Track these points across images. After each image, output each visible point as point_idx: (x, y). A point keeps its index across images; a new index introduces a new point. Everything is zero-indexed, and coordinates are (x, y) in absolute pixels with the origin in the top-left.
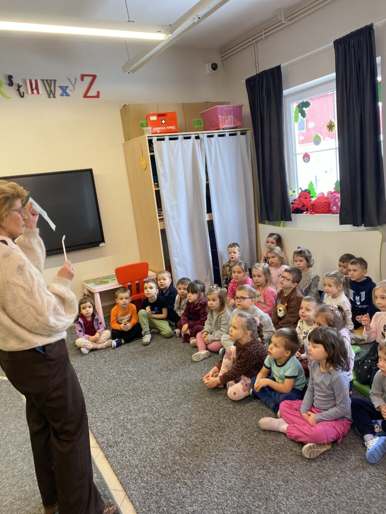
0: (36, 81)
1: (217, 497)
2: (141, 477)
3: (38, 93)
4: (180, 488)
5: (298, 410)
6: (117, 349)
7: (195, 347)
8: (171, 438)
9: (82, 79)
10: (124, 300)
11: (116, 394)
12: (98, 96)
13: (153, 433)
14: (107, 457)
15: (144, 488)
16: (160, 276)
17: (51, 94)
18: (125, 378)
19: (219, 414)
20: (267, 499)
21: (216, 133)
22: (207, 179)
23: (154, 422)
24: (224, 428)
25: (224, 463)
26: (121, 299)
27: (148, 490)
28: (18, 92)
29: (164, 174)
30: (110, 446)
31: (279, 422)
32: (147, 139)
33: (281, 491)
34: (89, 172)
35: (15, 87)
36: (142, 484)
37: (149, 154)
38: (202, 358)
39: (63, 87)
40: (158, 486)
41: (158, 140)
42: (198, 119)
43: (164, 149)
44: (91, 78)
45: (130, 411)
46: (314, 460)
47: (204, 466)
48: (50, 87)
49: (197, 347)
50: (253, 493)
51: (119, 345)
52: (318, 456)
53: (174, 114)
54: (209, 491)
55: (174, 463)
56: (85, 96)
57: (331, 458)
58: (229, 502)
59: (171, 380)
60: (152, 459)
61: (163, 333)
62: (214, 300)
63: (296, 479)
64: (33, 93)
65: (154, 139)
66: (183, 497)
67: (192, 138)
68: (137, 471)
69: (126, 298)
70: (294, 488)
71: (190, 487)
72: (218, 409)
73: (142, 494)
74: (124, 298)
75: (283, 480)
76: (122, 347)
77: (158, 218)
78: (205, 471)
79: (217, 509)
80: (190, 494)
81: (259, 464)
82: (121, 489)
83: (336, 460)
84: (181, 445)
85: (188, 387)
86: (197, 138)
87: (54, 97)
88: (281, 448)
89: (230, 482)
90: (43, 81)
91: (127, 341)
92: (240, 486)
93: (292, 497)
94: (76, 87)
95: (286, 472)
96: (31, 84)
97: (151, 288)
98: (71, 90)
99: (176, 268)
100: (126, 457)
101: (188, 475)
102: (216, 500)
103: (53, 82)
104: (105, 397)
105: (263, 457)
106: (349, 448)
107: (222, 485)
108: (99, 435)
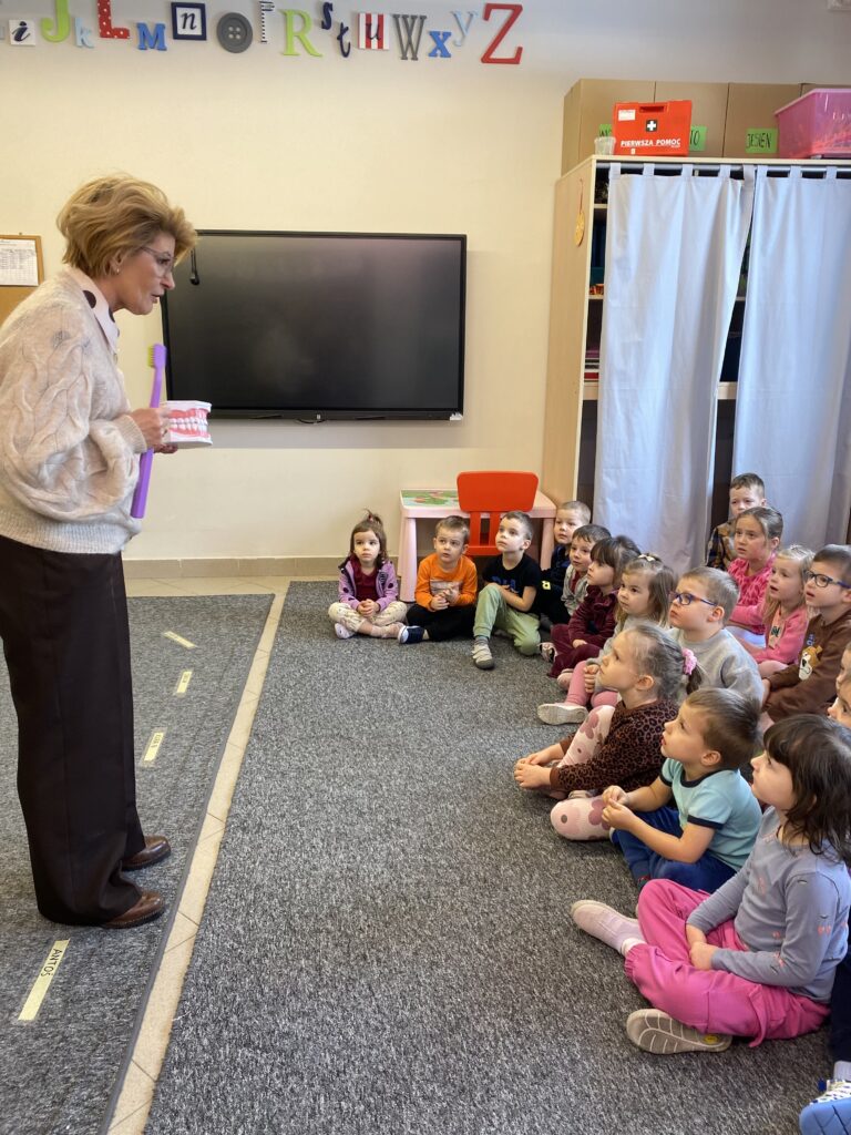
0: (381, 18)
1: (357, 1029)
2: (248, 914)
3: (380, 46)
4: (301, 970)
5: (682, 914)
6: (408, 646)
7: (564, 692)
8: (369, 859)
9: (487, 17)
10: (448, 545)
11: (336, 732)
12: (516, 60)
13: (340, 835)
14: (223, 845)
15: (236, 936)
16: (563, 513)
17: (409, 50)
18: (377, 706)
19: (509, 853)
20: (463, 1090)
21: (796, 166)
22: (742, 291)
23: (361, 814)
24: (495, 886)
25: (433, 963)
26: (443, 541)
27: (239, 943)
28: (338, 42)
29: (624, 259)
30: (244, 829)
31: (624, 925)
32: (594, 166)
33: (512, 1091)
34: (459, 242)
35: (335, 30)
36: (239, 928)
37: (592, 206)
38: (564, 720)
39: (438, 33)
40: (264, 946)
41: (624, 171)
42: (761, 131)
43: (633, 198)
44: (507, 14)
45: (335, 775)
46: (655, 1058)
47: (387, 949)
48: (409, 33)
49: (567, 692)
50: (443, 1061)
51: (414, 639)
52: (673, 1055)
53: (687, 105)
54: (353, 1007)
55: (331, 916)
56: (487, 59)
57: (705, 1076)
58: (374, 1052)
59: (462, 744)
60: (298, 887)
61: (517, 642)
62: (635, 590)
63: (572, 1081)
64: (368, 45)
65: (615, 169)
66: (293, 993)
67: (720, 174)
68: (251, 897)
69: (453, 543)
70: (548, 1100)
71: (322, 980)
72: (514, 842)
73: (223, 948)
74: (450, 542)
75: (536, 1067)
76: (418, 646)
77: (583, 371)
78: (379, 960)
79: (338, 1053)
80: (311, 993)
81: (509, 1002)
82: (197, 920)
83: (717, 1087)
84: (377, 884)
85: (487, 770)
86: (737, 175)
87: (415, 58)
88: (592, 991)
89: (413, 1009)
90: (396, 17)
91: (436, 637)
92: (428, 1029)
93: (526, 1118)
94: (469, 35)
95: (561, 1052)
96: (369, 26)
97: (513, 532)
98: (454, 43)
99: (605, 503)
100: (254, 863)
101: (339, 952)
102: (351, 1033)
103: (417, 22)
104: (313, 730)
105: (532, 992)
106: (779, 1075)
107: (391, 1007)
108: (243, 799)
